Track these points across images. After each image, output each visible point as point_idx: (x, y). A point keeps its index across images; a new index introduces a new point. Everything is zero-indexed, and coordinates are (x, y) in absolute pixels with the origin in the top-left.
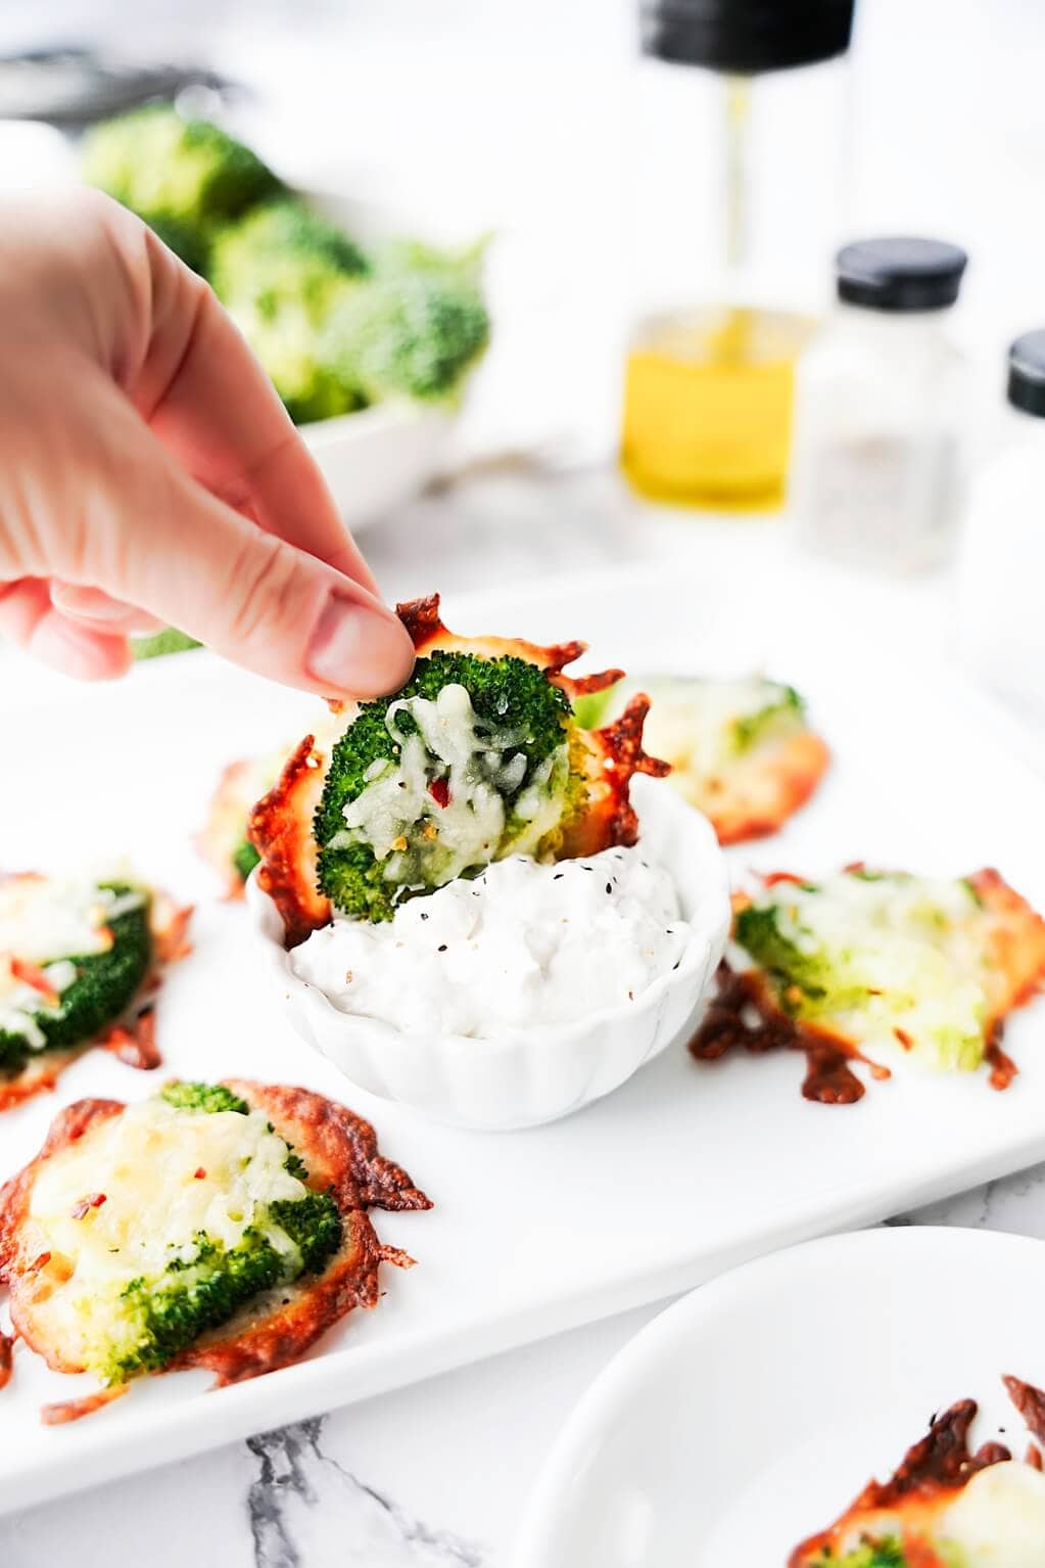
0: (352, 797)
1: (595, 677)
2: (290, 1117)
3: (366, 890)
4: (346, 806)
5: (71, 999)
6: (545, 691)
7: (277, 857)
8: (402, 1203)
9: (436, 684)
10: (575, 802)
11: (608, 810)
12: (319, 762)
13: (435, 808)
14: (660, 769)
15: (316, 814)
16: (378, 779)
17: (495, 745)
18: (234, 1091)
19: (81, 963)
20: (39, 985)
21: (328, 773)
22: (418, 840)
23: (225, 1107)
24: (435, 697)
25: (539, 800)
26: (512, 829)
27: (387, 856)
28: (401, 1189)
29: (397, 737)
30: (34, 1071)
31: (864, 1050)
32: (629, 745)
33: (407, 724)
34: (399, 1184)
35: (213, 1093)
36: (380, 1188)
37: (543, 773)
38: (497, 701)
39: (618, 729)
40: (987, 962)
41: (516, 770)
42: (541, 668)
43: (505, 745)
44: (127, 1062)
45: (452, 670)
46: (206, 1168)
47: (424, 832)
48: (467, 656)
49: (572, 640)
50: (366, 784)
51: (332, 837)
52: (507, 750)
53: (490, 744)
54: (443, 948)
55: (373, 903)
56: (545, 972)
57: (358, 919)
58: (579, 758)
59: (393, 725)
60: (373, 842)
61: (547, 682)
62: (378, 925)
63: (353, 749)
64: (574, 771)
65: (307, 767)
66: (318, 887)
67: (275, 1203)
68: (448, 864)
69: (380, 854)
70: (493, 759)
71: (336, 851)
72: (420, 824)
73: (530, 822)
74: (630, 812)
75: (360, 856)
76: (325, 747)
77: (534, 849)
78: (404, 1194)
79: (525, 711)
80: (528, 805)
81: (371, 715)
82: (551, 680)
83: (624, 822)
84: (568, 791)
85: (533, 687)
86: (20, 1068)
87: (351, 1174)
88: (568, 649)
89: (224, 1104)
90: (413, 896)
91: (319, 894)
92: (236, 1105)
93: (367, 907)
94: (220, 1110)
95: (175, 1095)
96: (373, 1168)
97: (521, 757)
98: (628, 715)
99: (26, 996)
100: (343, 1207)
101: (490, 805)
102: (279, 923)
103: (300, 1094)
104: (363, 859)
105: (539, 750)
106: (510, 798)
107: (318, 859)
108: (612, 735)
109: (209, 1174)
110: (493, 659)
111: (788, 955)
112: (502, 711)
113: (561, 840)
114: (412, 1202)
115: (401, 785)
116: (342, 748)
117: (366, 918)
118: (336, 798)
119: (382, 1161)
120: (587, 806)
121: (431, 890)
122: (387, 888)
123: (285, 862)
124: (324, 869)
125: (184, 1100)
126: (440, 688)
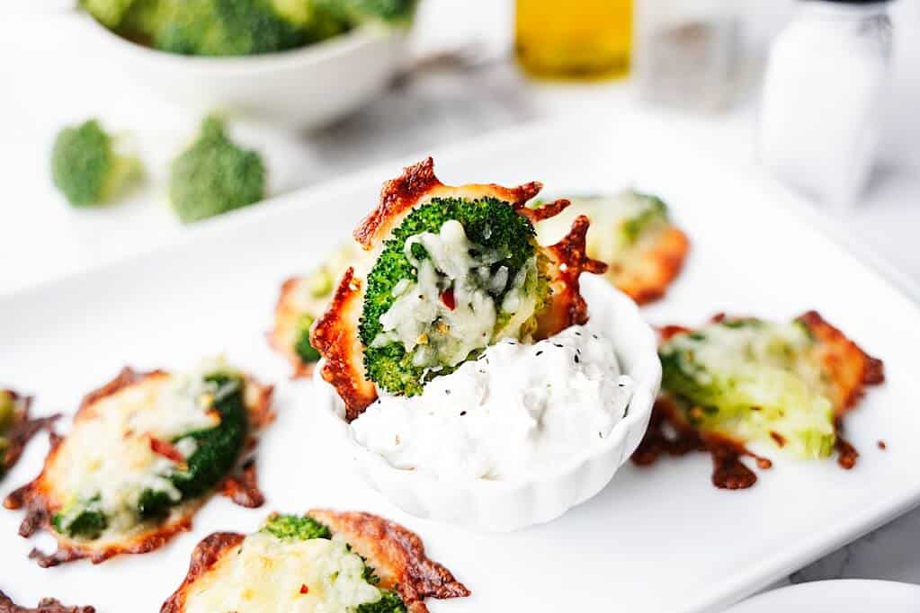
0: (385, 309)
1: (548, 206)
2: (360, 535)
3: (401, 374)
4: (382, 315)
5: (195, 464)
6: (515, 220)
7: (335, 357)
8: (449, 594)
9: (438, 222)
10: (544, 297)
11: (565, 300)
12: (358, 286)
13: (446, 311)
14: (599, 268)
15: (360, 324)
16: (403, 294)
17: (485, 262)
18: (318, 519)
19: (199, 436)
20: (172, 456)
21: (366, 293)
22: (436, 336)
23: (314, 534)
24: (439, 231)
25: (519, 298)
26: (500, 321)
27: (414, 349)
28: (446, 582)
29: (414, 262)
30: (175, 517)
31: (751, 447)
32: (577, 253)
33: (420, 253)
34: (445, 579)
35: (304, 524)
36: (432, 584)
37: (520, 279)
38: (483, 229)
39: (569, 242)
40: (824, 378)
41: (501, 279)
42: (511, 204)
43: (492, 261)
44: (240, 504)
45: (448, 211)
46: (307, 585)
47: (439, 329)
48: (457, 199)
49: (531, 181)
50: (395, 299)
51: (373, 339)
52: (493, 264)
53: (481, 261)
54: (463, 413)
55: (407, 383)
56: (540, 424)
57: (397, 395)
58: (543, 266)
59: (411, 254)
60: (404, 340)
61: (515, 214)
62: (412, 398)
63: (382, 274)
64: (541, 275)
65: (350, 291)
66: (366, 375)
67: (360, 606)
68: (458, 350)
69: (409, 348)
70: (484, 272)
71: (377, 349)
72: (436, 324)
73: (513, 314)
74: (581, 301)
75: (395, 351)
76: (361, 274)
77: (518, 334)
78: (450, 587)
79: (503, 235)
80: (512, 303)
81: (393, 249)
82: (518, 212)
83: (578, 308)
84: (538, 289)
85: (507, 217)
86: (167, 515)
87: (409, 575)
88: (529, 189)
89: (313, 532)
90: (435, 376)
91: (367, 380)
92: (321, 531)
93: (403, 386)
94: (310, 537)
95: (276, 527)
96: (424, 567)
97: (504, 269)
98: (573, 232)
99: (163, 464)
100: (407, 600)
101: (485, 305)
102: (342, 404)
103: (365, 518)
104: (397, 353)
105: (516, 263)
106: (498, 299)
107: (364, 356)
108: (564, 247)
109: (311, 588)
110: (476, 200)
111: (689, 386)
112: (488, 237)
113: (536, 325)
114: (456, 592)
115: (421, 297)
116: (374, 275)
117: (403, 394)
118: (374, 311)
119: (430, 563)
120: (551, 299)
121: (448, 370)
122: (416, 372)
123: (341, 360)
124: (369, 363)
125: (285, 531)
126: (441, 224)
